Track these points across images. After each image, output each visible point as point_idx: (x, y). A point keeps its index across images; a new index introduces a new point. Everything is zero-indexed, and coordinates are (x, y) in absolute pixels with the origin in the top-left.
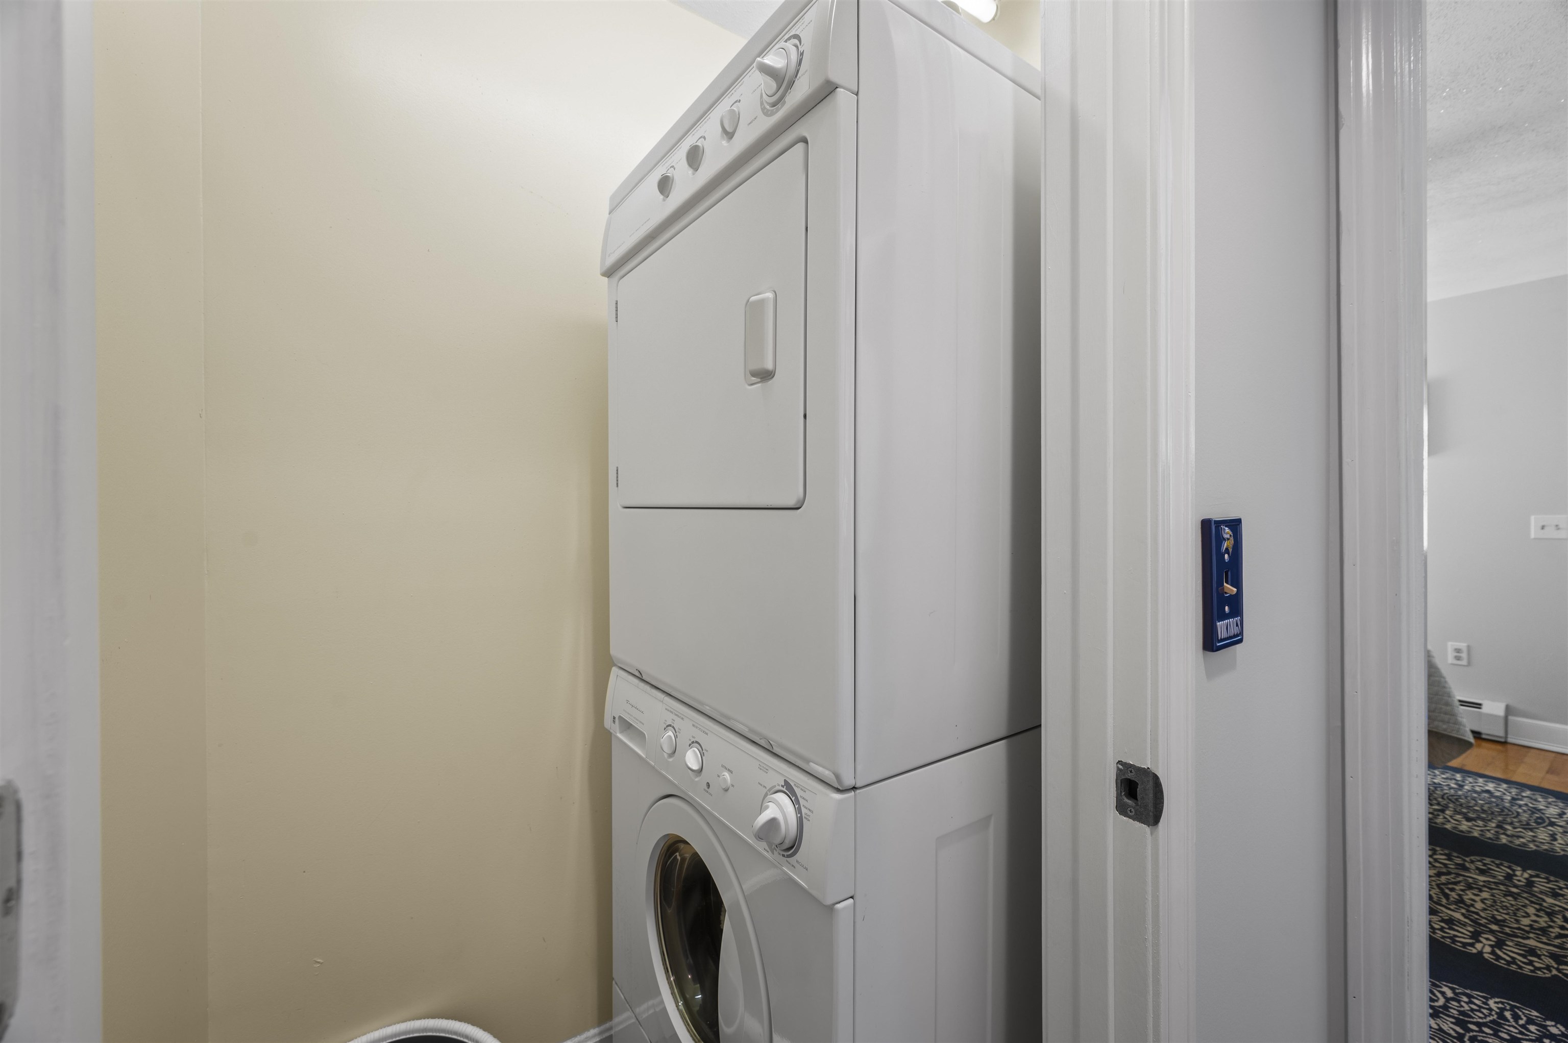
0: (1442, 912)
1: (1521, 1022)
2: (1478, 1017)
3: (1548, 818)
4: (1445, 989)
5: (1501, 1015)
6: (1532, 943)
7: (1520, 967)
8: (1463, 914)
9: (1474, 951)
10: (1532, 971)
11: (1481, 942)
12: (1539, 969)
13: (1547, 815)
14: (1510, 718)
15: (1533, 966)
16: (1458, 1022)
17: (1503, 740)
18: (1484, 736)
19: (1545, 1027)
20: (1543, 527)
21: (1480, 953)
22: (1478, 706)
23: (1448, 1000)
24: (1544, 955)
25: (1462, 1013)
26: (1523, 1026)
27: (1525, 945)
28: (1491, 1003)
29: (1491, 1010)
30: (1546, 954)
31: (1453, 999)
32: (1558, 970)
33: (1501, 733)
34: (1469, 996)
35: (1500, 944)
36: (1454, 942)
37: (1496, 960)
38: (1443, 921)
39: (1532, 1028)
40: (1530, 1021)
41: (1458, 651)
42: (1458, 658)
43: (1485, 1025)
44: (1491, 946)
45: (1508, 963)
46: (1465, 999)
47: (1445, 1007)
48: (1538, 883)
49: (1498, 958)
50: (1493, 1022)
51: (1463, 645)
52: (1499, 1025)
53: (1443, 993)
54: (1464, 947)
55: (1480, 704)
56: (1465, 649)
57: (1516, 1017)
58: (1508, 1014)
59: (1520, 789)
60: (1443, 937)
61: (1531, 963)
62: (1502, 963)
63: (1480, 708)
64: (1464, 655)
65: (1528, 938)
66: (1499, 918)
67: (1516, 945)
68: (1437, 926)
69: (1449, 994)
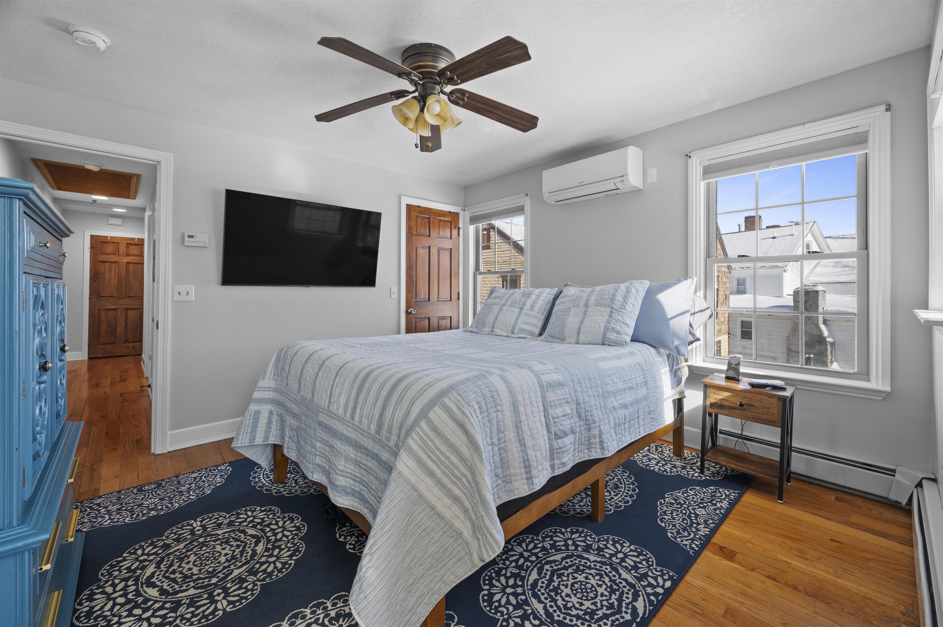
0: (227, 528)
1: (164, 506)
2: (177, 497)
4: (194, 497)
5: (171, 503)
6: (181, 546)
7: (178, 528)
8: (219, 535)
9: (198, 520)
10: (172, 530)
11: (200, 526)
12: (171, 534)
15: (173, 533)
16: (182, 491)
19: (156, 511)
21: (196, 521)
23: (190, 495)
24: (172, 543)
25: (183, 495)
26: (163, 506)
27: (183, 542)
28: (177, 505)
29: (176, 502)
30: (172, 545)
31: (189, 496)
32: (163, 540)
34: (185, 501)
35: (192, 532)
36: (208, 517)
37: (188, 523)
38: (222, 523)
39: (160, 507)
40: (162, 509)
43: (174, 497)
44: (195, 528)
45: (183, 526)
46: (185, 499)
47: (189, 492)
48: (208, 605)
49: (188, 525)
50: (172, 500)
52: (170, 500)
53: (193, 496)
54: (203, 518)
57: (167, 507)
58: (170, 505)
60: (213, 516)
61: (175, 534)
62: (185, 523)
65: (184, 547)
66: (204, 548)
67: (186, 538)
68: (221, 518)
69: (191, 497)
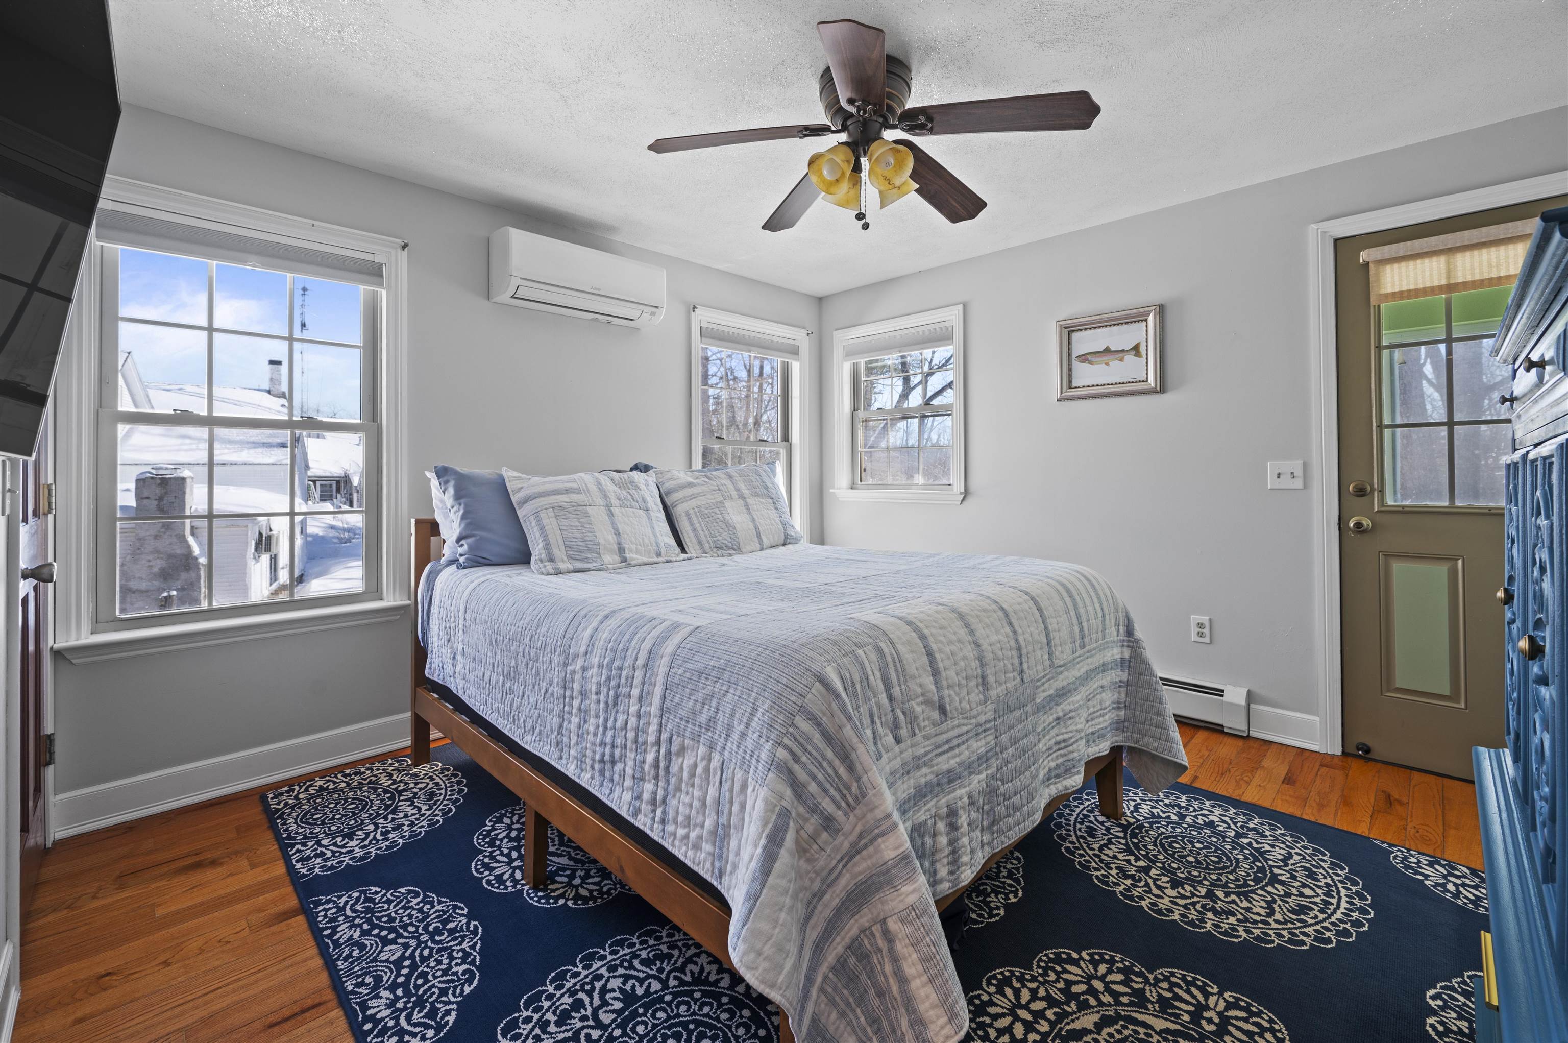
3: (1271, 867)
13: (1270, 863)
14: (1252, 706)
17: (1245, 734)
18: (1226, 730)
20: (1279, 476)
22: (1220, 692)
33: (1244, 727)
41: (1200, 625)
42: (1201, 635)
51: (1205, 619)
55: (1223, 691)
56: (1207, 624)
59: (1249, 815)
63: (1222, 696)
64: (1206, 631)
